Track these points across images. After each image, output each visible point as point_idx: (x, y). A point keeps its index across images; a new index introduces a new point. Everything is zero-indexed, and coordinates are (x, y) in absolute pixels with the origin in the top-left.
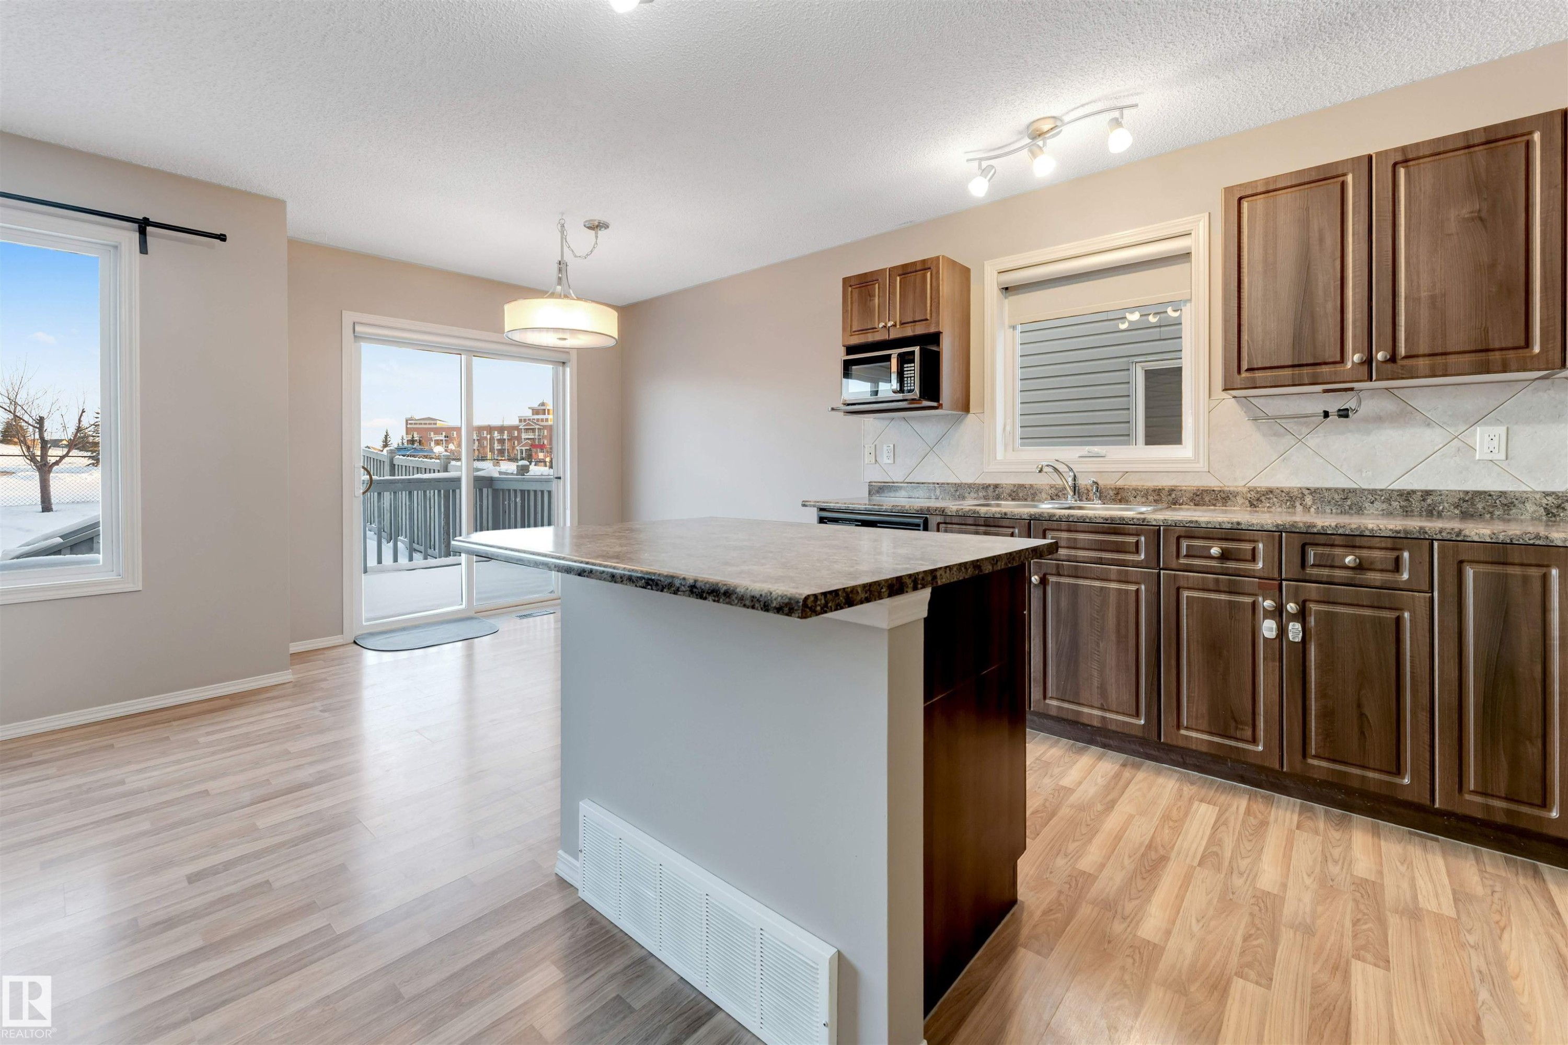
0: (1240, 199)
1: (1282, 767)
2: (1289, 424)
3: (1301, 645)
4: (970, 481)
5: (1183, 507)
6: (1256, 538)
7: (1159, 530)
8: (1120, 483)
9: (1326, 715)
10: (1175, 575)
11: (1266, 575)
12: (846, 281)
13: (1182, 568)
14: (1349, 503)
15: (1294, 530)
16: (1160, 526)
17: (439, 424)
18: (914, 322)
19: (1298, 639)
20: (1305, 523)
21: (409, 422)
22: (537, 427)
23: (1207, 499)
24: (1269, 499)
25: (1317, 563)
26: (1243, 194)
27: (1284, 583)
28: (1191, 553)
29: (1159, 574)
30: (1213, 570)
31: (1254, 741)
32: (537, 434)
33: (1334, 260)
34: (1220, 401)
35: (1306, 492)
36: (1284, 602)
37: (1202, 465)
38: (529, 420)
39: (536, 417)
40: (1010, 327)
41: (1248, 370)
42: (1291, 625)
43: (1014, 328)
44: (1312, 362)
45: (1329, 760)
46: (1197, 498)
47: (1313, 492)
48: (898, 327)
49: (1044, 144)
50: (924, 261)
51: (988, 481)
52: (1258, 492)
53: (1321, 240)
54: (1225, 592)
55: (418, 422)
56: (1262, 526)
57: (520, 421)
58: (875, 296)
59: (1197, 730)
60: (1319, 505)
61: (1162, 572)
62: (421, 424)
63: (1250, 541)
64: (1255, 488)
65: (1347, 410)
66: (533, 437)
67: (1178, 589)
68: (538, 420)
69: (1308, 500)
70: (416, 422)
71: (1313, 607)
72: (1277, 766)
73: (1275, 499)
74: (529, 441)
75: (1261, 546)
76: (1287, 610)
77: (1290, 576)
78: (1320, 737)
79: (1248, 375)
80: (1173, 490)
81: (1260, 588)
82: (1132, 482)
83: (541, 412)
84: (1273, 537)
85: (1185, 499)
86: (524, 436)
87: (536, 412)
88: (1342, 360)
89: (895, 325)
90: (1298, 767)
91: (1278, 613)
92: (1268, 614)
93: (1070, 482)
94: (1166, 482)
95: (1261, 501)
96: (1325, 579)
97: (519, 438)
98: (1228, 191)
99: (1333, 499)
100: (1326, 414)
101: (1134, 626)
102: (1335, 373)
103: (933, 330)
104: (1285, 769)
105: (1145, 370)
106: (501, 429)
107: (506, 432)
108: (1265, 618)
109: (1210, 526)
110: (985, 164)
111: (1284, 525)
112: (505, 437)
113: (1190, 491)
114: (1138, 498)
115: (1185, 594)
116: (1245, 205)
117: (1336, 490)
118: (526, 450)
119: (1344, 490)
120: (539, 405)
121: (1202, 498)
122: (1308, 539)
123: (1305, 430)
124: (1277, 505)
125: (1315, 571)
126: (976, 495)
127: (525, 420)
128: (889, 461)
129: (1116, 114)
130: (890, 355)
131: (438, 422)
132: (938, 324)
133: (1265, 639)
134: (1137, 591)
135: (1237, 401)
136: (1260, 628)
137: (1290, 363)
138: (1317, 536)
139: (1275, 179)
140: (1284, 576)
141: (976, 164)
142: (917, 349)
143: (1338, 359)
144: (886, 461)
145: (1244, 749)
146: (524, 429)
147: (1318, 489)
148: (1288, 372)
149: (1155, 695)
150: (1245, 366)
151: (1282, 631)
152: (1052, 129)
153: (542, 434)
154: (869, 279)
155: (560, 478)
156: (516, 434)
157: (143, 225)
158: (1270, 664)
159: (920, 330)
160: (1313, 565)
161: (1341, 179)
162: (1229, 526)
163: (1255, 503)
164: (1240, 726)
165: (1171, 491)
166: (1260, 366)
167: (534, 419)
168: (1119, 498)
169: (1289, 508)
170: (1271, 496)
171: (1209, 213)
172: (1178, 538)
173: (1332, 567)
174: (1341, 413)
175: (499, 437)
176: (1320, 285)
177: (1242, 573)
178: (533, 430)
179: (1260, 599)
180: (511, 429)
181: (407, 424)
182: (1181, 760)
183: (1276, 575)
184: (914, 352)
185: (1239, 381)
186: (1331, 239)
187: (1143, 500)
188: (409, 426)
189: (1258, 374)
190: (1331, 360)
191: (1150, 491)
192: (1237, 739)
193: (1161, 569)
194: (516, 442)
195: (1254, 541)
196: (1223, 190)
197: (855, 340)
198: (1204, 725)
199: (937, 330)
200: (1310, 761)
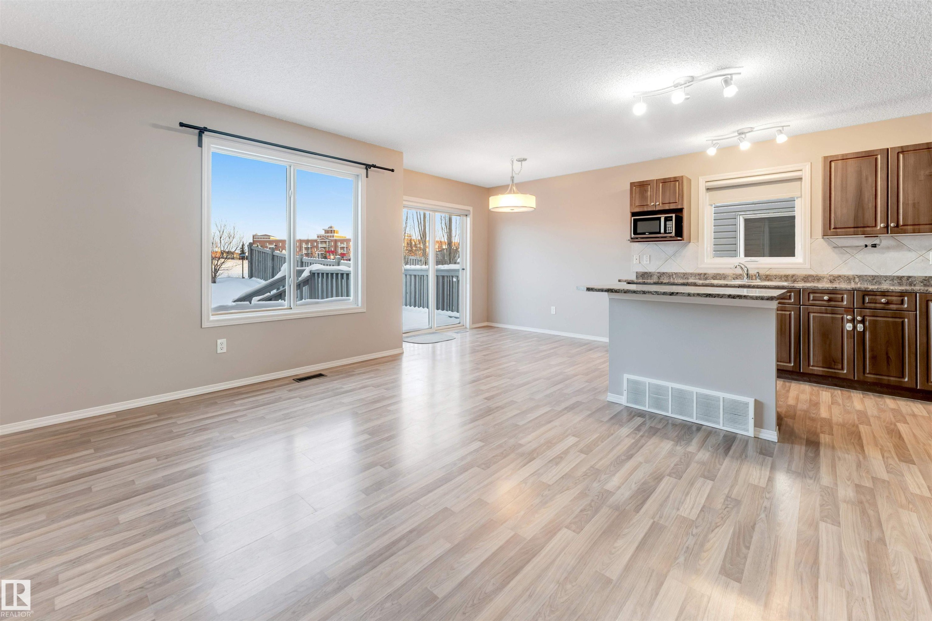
0: (831, 162)
1: (854, 377)
2: (848, 250)
3: (862, 332)
4: (691, 272)
5: (798, 282)
6: (843, 293)
7: (800, 291)
8: (768, 273)
9: (874, 358)
10: (807, 307)
11: (848, 307)
12: (632, 184)
13: (810, 305)
14: (875, 281)
15: (860, 290)
16: (800, 289)
17: (272, 238)
18: (670, 203)
19: (862, 330)
20: (864, 287)
21: (255, 237)
22: (328, 240)
23: (810, 279)
24: (839, 279)
25: (869, 301)
26: (832, 160)
27: (855, 310)
28: (814, 299)
29: (800, 308)
30: (824, 305)
31: (842, 369)
32: (328, 244)
33: (873, 187)
34: (815, 239)
35: (856, 277)
36: (855, 316)
37: (807, 266)
38: (323, 236)
39: (327, 235)
40: (709, 205)
41: (834, 228)
42: (858, 325)
43: (711, 205)
44: (862, 226)
45: (874, 374)
46: (805, 279)
47: (859, 277)
48: (661, 205)
49: (745, 137)
50: (675, 178)
51: (701, 272)
52: (834, 277)
53: (867, 179)
54: (830, 313)
55: (260, 237)
56: (846, 289)
57: (318, 237)
58: (648, 191)
59: (817, 367)
60: (862, 282)
61: (801, 307)
62: (261, 238)
63: (841, 294)
64: (832, 275)
65: (876, 244)
66: (325, 246)
67: (809, 313)
68: (328, 236)
69: (857, 280)
70: (258, 237)
71: (868, 318)
72: (852, 378)
73: (842, 280)
74: (323, 249)
75: (845, 296)
76: (857, 319)
77: (858, 307)
78: (871, 366)
79: (834, 230)
80: (794, 276)
81: (845, 312)
82: (774, 272)
83: (330, 231)
84: (851, 293)
85: (799, 279)
86: (320, 245)
87: (327, 232)
88: (876, 226)
89: (659, 204)
90: (862, 378)
91: (853, 321)
92: (849, 321)
93: (746, 272)
94: (790, 272)
95: (835, 280)
96: (873, 308)
97: (317, 247)
98: (825, 158)
99: (868, 279)
100: (866, 246)
101: (789, 328)
102: (873, 230)
103: (679, 207)
104: (856, 379)
105: (745, 219)
106: (307, 242)
107: (310, 243)
108: (847, 323)
109: (823, 288)
110: (714, 142)
111: (856, 288)
112: (309, 246)
113: (802, 276)
114: (777, 279)
115: (812, 315)
116: (833, 164)
117: (869, 276)
118: (321, 254)
119: (873, 276)
120: (329, 228)
121: (808, 279)
122: (866, 293)
123: (855, 252)
124: (843, 282)
125: (869, 305)
126: (694, 278)
127: (321, 236)
128: (647, 263)
129: (781, 128)
130: (661, 217)
131: (271, 237)
132: (682, 204)
133: (847, 331)
134: (790, 314)
135: (824, 240)
136: (845, 327)
137: (853, 226)
138: (870, 292)
139: (847, 154)
140: (855, 307)
141: (711, 141)
142: (674, 215)
143: (874, 225)
144: (645, 262)
145: (838, 373)
146: (320, 242)
147: (861, 275)
148: (852, 230)
149: (798, 354)
150: (833, 227)
151: (855, 327)
152: (749, 132)
153: (330, 245)
154: (645, 183)
155: (464, 269)
156: (315, 245)
157: (368, 167)
158: (850, 340)
159: (673, 206)
160: (868, 303)
161: (875, 157)
162: (832, 289)
163: (832, 281)
164: (836, 364)
165: (793, 276)
166: (839, 227)
167: (326, 236)
168: (768, 279)
169: (848, 283)
170: (840, 278)
171: (811, 163)
172: (809, 293)
173: (876, 303)
174: (873, 245)
175: (306, 246)
176: (866, 197)
177: (837, 306)
178: (325, 242)
179: (845, 316)
180: (312, 241)
181: (253, 238)
182: (808, 380)
183: (852, 307)
184: (672, 217)
185: (830, 233)
186: (871, 179)
187: (780, 280)
188: (254, 239)
189: (838, 230)
190: (871, 226)
191: (783, 277)
192: (834, 369)
193: (800, 305)
194: (315, 249)
195: (842, 294)
196: (823, 158)
197: (637, 210)
198: (821, 365)
199: (682, 207)
200: (866, 375)
